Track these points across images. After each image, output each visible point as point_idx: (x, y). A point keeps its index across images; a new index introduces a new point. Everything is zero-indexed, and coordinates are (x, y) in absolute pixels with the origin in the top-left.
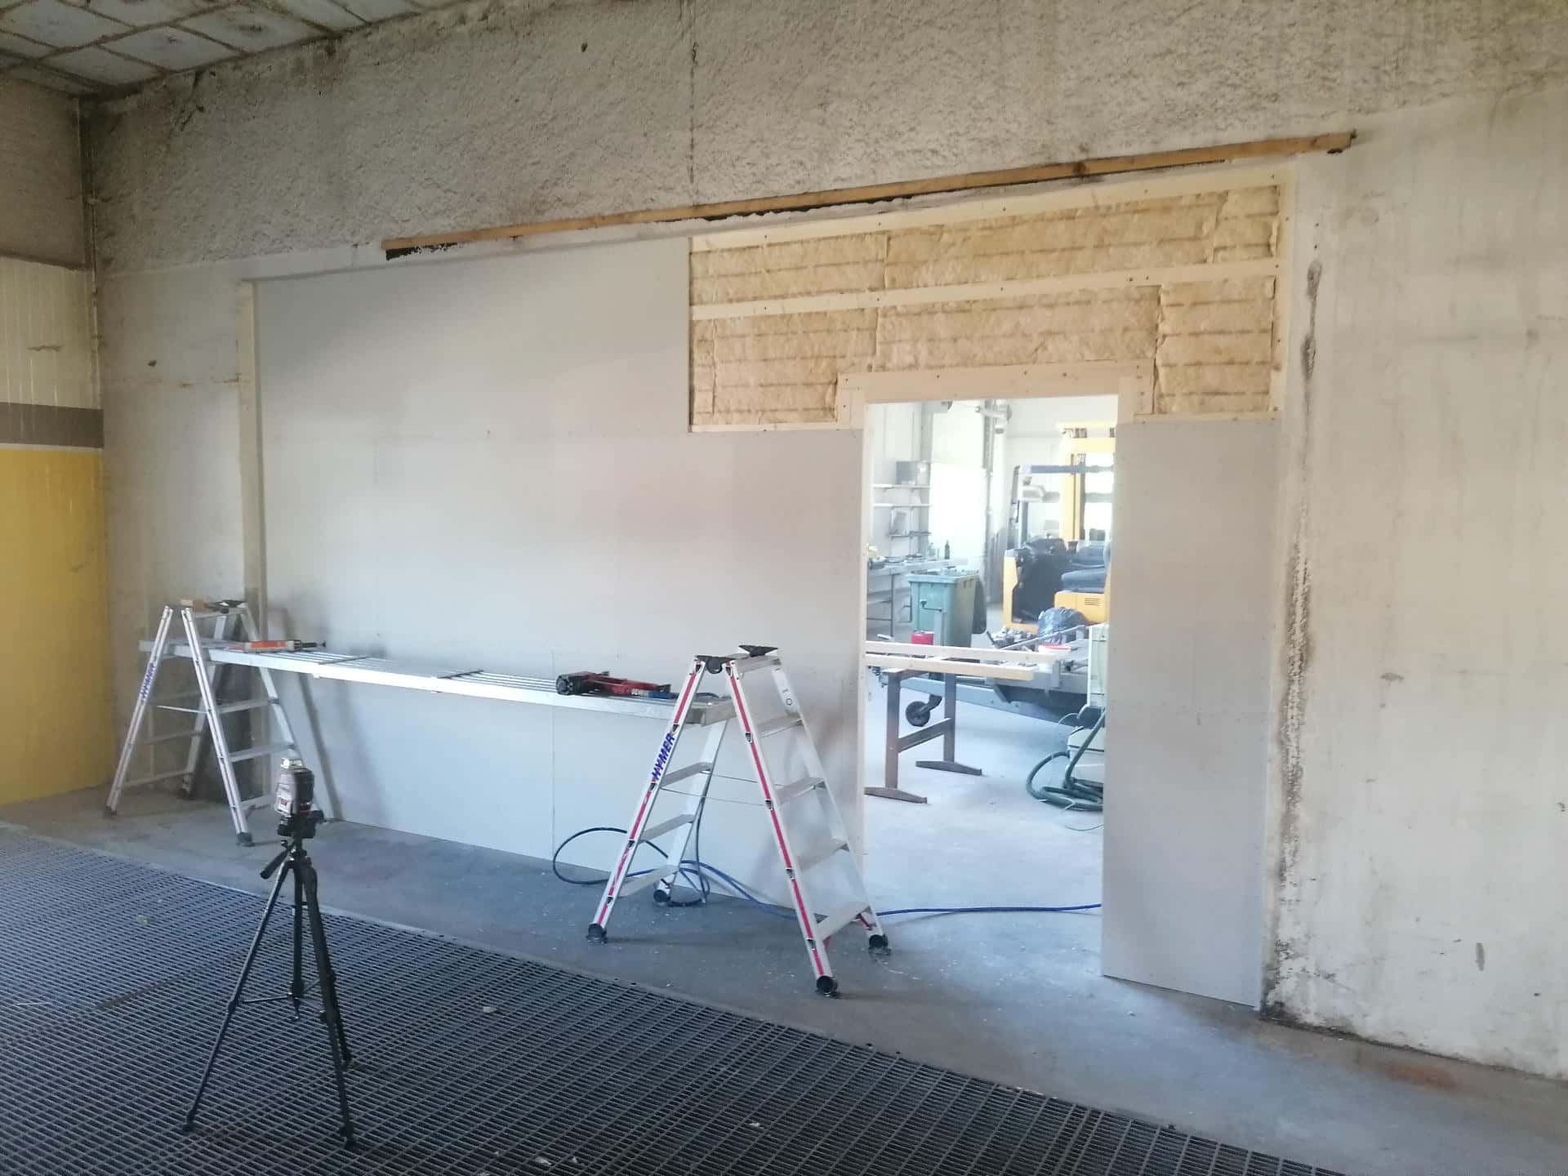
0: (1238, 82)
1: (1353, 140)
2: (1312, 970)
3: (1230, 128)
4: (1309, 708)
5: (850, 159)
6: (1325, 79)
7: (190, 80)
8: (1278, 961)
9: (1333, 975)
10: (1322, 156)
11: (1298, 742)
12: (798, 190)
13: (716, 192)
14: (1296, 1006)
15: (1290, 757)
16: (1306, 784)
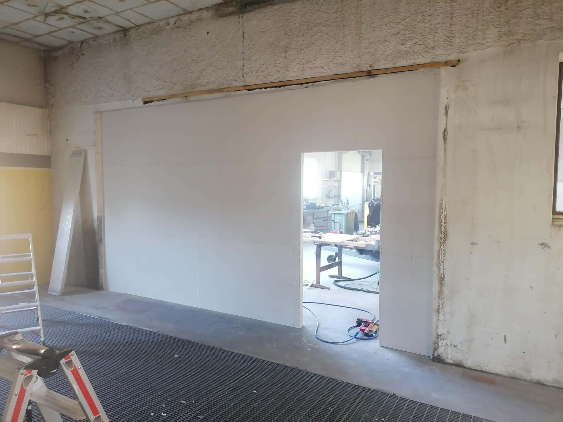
0: (421, 43)
1: (459, 62)
2: (449, 344)
3: (419, 59)
4: (447, 254)
5: (294, 70)
6: (450, 42)
7: (80, 45)
8: (438, 341)
9: (456, 346)
10: (449, 68)
11: (443, 266)
12: (278, 80)
13: (251, 81)
14: (444, 356)
15: (441, 271)
16: (447, 280)
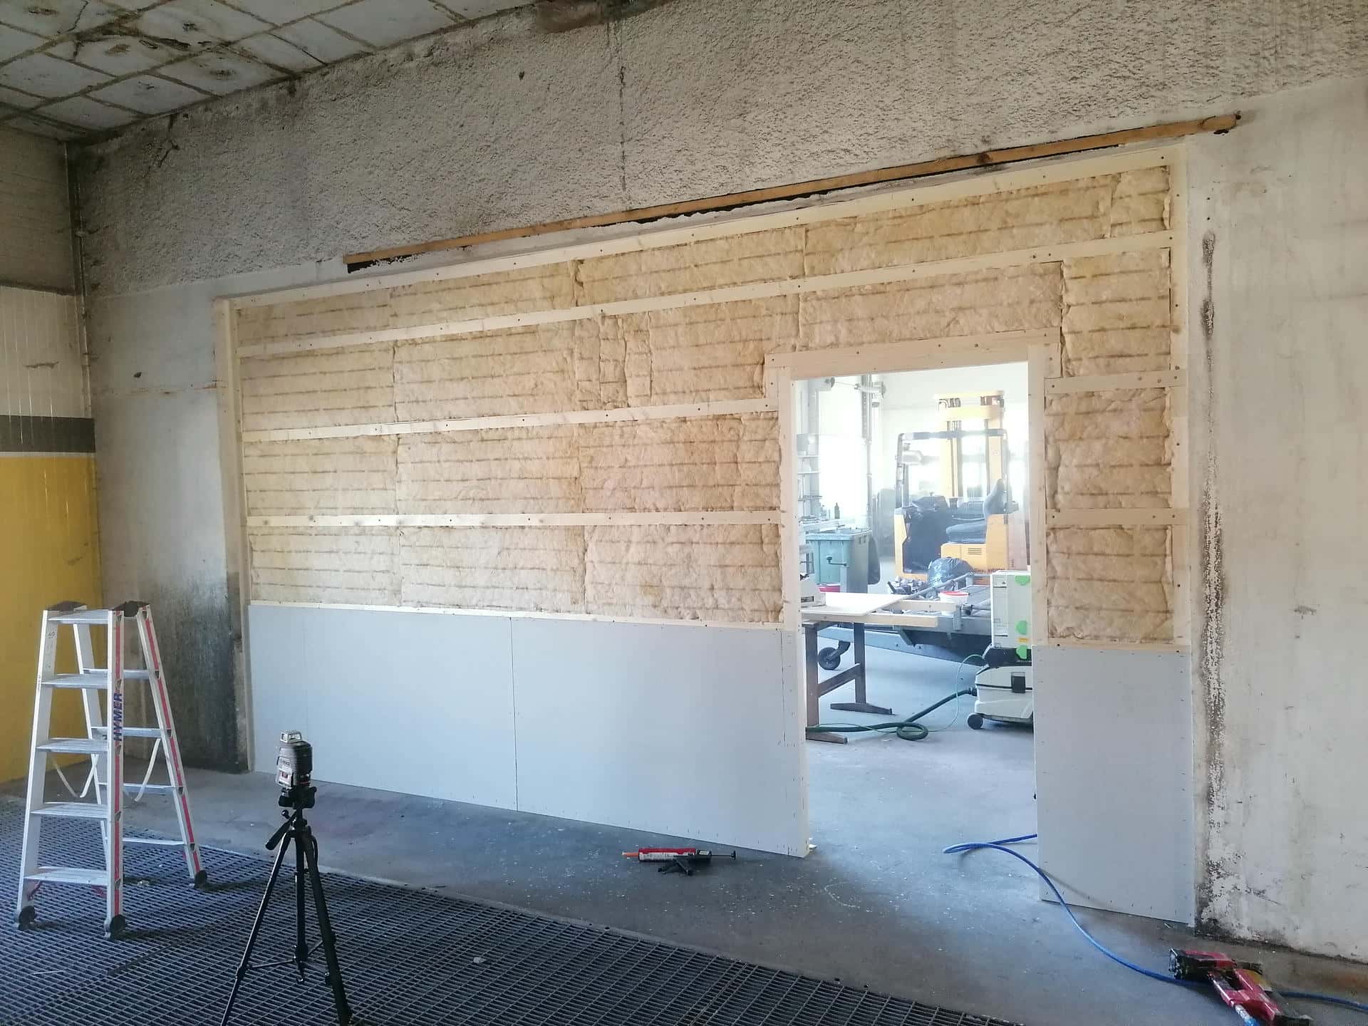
0: (1127, 74)
1: (1238, 122)
2: (1242, 887)
3: (1121, 116)
4: (1227, 642)
5: (769, 162)
6: (1207, 67)
7: (166, 122)
8: (1210, 881)
9: (1263, 892)
10: (1209, 137)
11: (1218, 675)
12: (723, 192)
13: (646, 198)
14: (1229, 922)
15: (1211, 690)
16: (1229, 714)
